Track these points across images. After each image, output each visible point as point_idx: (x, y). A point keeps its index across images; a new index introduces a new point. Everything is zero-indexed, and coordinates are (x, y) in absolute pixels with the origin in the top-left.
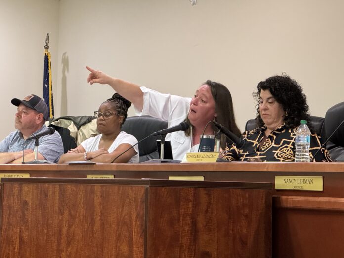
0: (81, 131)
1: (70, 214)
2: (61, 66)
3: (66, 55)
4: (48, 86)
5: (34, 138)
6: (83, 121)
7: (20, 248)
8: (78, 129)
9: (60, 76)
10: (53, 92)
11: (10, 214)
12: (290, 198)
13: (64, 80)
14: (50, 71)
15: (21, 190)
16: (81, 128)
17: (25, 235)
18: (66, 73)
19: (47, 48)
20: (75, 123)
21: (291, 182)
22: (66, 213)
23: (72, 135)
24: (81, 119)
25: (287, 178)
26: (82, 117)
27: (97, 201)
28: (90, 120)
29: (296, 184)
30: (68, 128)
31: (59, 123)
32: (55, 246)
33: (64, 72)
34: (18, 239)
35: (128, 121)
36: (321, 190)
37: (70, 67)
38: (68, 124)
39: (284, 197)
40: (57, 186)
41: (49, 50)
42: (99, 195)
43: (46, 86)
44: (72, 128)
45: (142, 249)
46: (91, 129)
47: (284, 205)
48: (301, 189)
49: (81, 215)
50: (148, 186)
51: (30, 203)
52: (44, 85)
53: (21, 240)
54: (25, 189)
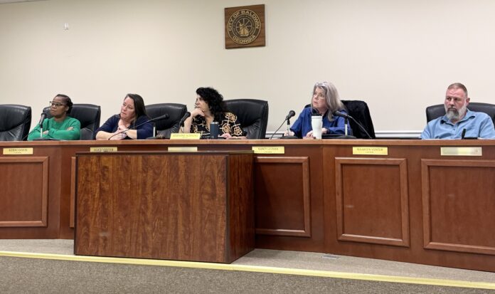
1: (155, 173)
7: (101, 195)
11: (88, 175)
15: (99, 160)
17: (106, 188)
21: (263, 150)
25: (261, 148)
29: (267, 151)
32: (139, 191)
39: (259, 157)
47: (260, 161)
48: (270, 153)
49: (166, 173)
53: (102, 190)
54: (104, 158)
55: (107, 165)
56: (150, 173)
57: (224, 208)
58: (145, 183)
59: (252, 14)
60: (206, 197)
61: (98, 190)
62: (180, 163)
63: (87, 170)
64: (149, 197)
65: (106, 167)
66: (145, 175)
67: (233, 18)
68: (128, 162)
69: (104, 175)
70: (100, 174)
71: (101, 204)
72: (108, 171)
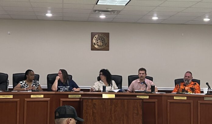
53: (93, 113)
54: (94, 100)
55: (95, 103)
56: (113, 106)
57: (141, 118)
58: (111, 110)
59: (104, 36)
60: (135, 114)
61: (92, 113)
62: (125, 102)
63: (87, 105)
64: (113, 115)
65: (95, 104)
66: (111, 107)
67: (96, 37)
68: (104, 102)
69: (94, 107)
70: (93, 106)
71: (93, 118)
72: (96, 105)
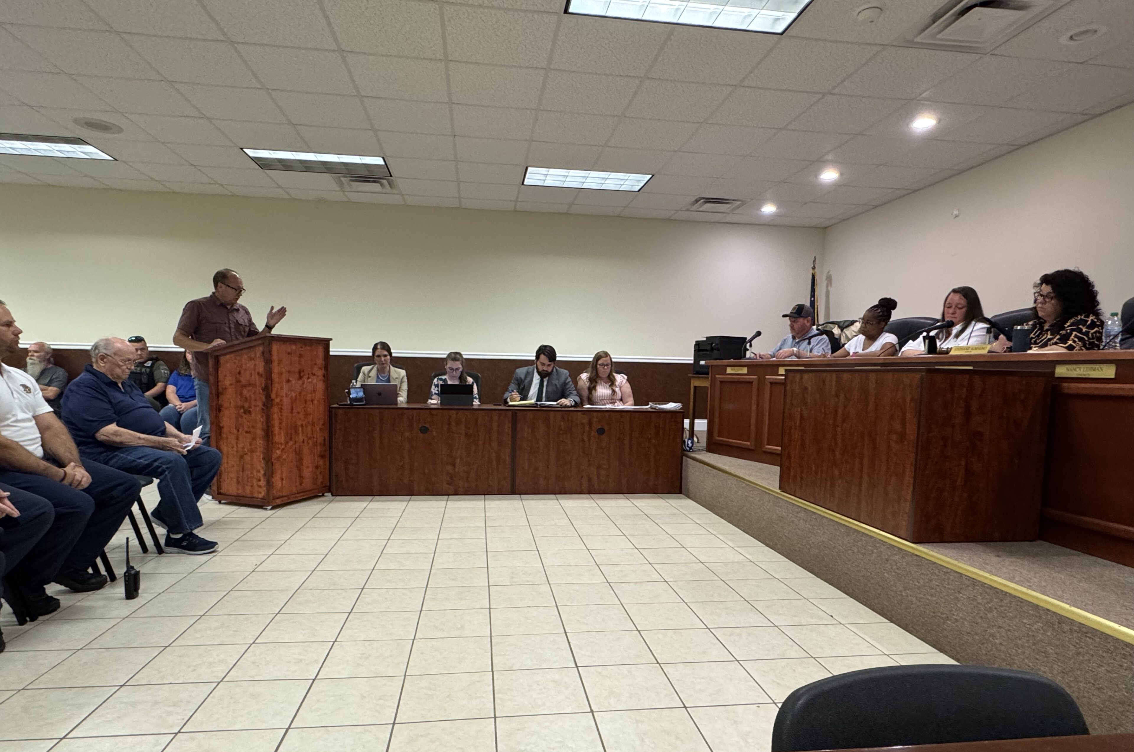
0: (844, 333)
1: (846, 398)
2: (825, 284)
3: (830, 273)
4: (814, 299)
5: (807, 339)
6: (846, 324)
7: (801, 423)
8: (842, 331)
9: (824, 290)
10: (818, 304)
11: (792, 397)
12: (1073, 385)
13: (828, 293)
14: (816, 287)
15: (802, 378)
16: (844, 330)
17: (805, 414)
18: (829, 288)
19: (814, 268)
20: (839, 327)
21: (1075, 370)
22: (842, 396)
23: (836, 337)
24: (844, 323)
25: (1069, 367)
26: (845, 321)
27: (872, 386)
28: (852, 323)
29: (1081, 372)
30: (833, 331)
31: (824, 327)
32: (831, 421)
33: (827, 287)
34: (799, 416)
35: (891, 324)
36: (1113, 376)
37: (833, 283)
38: (833, 327)
39: (1065, 385)
40: (834, 375)
41: (816, 270)
42: (874, 381)
43: (812, 299)
44: (836, 331)
45: (915, 427)
46: (853, 331)
47: (1066, 391)
48: (1087, 376)
49: (856, 397)
50: (923, 373)
51: (810, 388)
52: (811, 298)
53: (802, 417)
58: (836, 411)
60: (895, 437)
63: (792, 391)
64: (839, 431)
66: (837, 400)
71: (800, 434)
